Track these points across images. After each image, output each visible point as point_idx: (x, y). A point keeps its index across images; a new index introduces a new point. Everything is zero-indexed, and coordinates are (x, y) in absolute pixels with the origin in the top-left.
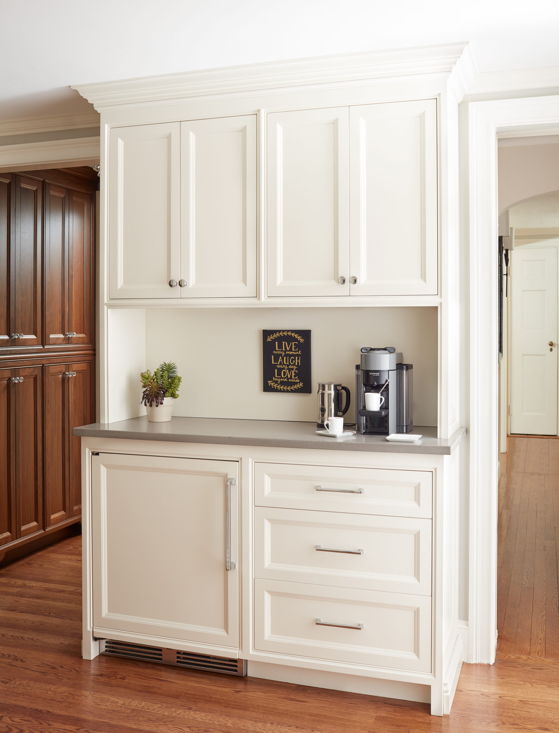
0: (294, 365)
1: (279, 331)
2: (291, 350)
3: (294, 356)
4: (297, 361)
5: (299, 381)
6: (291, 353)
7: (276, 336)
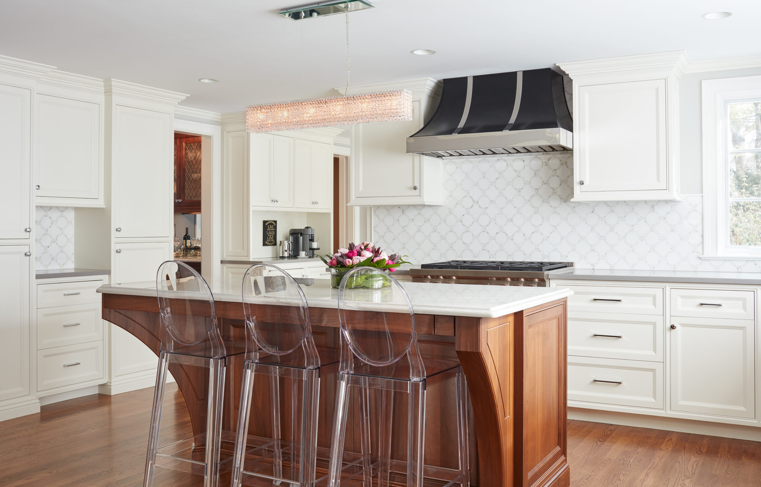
0: (273, 234)
1: (269, 221)
2: (272, 229)
3: (273, 231)
4: (274, 233)
5: (273, 241)
6: (272, 230)
7: (268, 223)
